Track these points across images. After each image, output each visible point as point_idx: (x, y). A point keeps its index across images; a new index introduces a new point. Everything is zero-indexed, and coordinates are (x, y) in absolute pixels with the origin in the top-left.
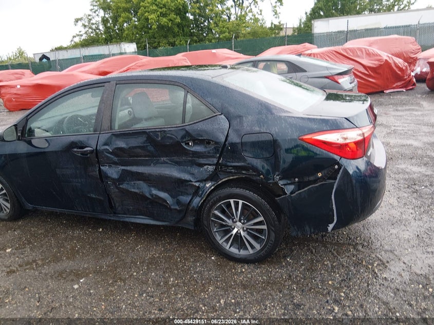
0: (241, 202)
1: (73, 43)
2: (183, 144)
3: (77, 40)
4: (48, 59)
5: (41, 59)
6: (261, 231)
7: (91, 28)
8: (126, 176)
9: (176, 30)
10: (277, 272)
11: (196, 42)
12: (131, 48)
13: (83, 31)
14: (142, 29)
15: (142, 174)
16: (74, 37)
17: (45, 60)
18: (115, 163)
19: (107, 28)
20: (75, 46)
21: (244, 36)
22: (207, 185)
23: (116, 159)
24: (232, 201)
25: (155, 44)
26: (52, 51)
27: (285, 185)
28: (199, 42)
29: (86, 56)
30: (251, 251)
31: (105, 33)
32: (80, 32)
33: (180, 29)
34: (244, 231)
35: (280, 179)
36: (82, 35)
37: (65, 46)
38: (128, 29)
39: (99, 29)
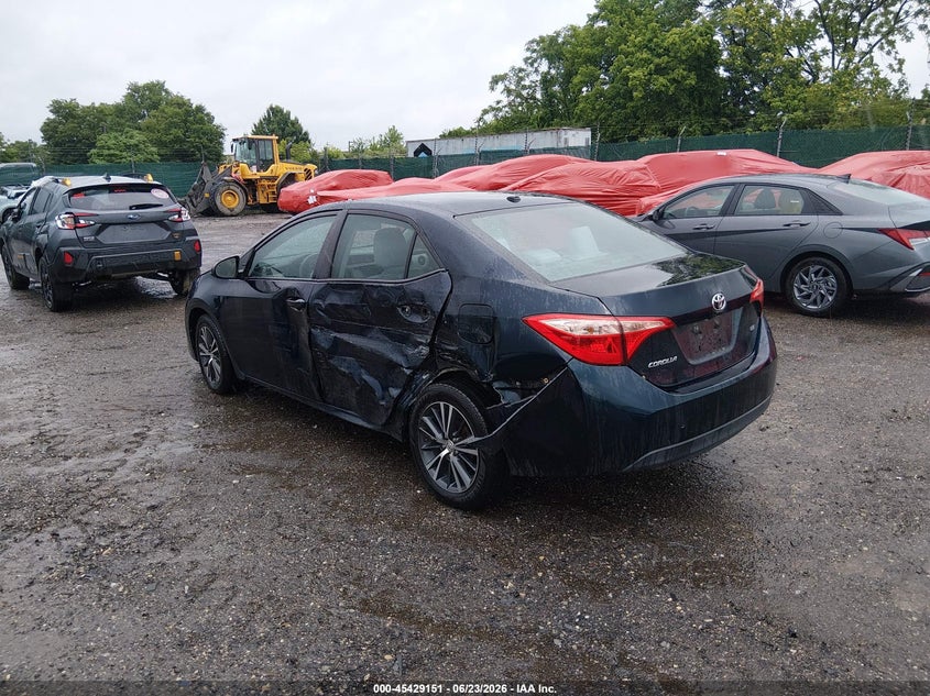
0: (451, 407)
1: (481, 124)
2: (400, 310)
3: (489, 118)
4: (429, 152)
5: (417, 153)
6: (472, 458)
7: (519, 95)
8: (338, 347)
9: (685, 101)
10: (482, 528)
11: (726, 128)
12: (580, 138)
13: (505, 100)
14: (614, 98)
15: (353, 346)
16: (485, 112)
17: (423, 155)
18: (328, 327)
19: (549, 96)
20: (484, 131)
21: (843, 117)
22: (424, 377)
23: (329, 321)
24: (442, 404)
25: (634, 132)
26: (443, 137)
27: (502, 389)
28: (732, 128)
29: (484, 152)
30: (459, 489)
31: (544, 106)
32: (498, 103)
33: (694, 100)
34: (455, 455)
35: (495, 380)
36: (499, 110)
37: (467, 128)
38: (587, 97)
39: (535, 98)
